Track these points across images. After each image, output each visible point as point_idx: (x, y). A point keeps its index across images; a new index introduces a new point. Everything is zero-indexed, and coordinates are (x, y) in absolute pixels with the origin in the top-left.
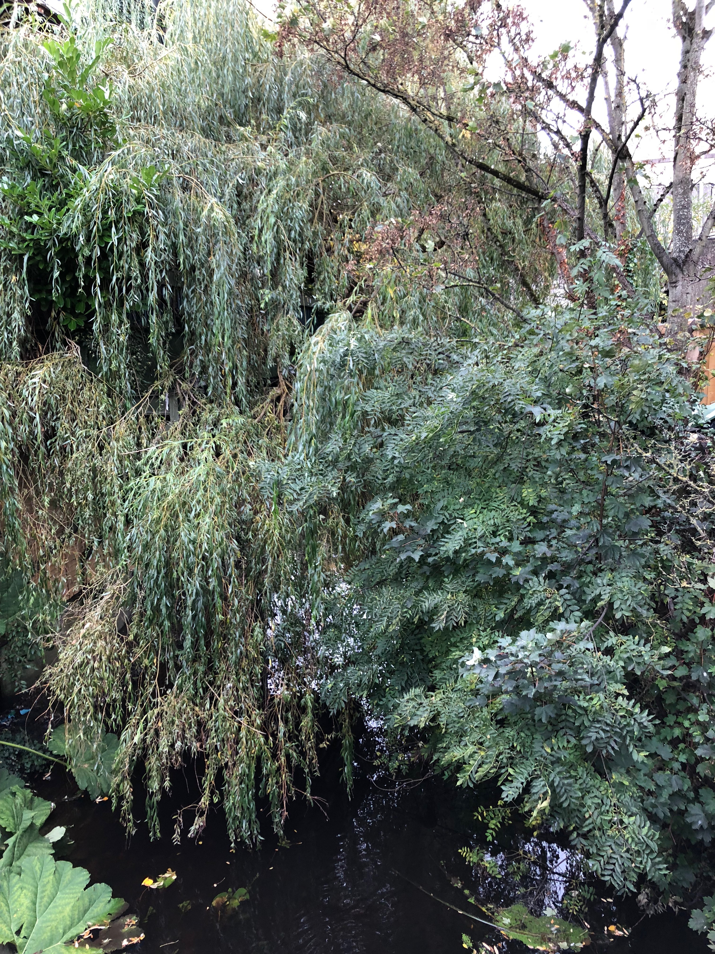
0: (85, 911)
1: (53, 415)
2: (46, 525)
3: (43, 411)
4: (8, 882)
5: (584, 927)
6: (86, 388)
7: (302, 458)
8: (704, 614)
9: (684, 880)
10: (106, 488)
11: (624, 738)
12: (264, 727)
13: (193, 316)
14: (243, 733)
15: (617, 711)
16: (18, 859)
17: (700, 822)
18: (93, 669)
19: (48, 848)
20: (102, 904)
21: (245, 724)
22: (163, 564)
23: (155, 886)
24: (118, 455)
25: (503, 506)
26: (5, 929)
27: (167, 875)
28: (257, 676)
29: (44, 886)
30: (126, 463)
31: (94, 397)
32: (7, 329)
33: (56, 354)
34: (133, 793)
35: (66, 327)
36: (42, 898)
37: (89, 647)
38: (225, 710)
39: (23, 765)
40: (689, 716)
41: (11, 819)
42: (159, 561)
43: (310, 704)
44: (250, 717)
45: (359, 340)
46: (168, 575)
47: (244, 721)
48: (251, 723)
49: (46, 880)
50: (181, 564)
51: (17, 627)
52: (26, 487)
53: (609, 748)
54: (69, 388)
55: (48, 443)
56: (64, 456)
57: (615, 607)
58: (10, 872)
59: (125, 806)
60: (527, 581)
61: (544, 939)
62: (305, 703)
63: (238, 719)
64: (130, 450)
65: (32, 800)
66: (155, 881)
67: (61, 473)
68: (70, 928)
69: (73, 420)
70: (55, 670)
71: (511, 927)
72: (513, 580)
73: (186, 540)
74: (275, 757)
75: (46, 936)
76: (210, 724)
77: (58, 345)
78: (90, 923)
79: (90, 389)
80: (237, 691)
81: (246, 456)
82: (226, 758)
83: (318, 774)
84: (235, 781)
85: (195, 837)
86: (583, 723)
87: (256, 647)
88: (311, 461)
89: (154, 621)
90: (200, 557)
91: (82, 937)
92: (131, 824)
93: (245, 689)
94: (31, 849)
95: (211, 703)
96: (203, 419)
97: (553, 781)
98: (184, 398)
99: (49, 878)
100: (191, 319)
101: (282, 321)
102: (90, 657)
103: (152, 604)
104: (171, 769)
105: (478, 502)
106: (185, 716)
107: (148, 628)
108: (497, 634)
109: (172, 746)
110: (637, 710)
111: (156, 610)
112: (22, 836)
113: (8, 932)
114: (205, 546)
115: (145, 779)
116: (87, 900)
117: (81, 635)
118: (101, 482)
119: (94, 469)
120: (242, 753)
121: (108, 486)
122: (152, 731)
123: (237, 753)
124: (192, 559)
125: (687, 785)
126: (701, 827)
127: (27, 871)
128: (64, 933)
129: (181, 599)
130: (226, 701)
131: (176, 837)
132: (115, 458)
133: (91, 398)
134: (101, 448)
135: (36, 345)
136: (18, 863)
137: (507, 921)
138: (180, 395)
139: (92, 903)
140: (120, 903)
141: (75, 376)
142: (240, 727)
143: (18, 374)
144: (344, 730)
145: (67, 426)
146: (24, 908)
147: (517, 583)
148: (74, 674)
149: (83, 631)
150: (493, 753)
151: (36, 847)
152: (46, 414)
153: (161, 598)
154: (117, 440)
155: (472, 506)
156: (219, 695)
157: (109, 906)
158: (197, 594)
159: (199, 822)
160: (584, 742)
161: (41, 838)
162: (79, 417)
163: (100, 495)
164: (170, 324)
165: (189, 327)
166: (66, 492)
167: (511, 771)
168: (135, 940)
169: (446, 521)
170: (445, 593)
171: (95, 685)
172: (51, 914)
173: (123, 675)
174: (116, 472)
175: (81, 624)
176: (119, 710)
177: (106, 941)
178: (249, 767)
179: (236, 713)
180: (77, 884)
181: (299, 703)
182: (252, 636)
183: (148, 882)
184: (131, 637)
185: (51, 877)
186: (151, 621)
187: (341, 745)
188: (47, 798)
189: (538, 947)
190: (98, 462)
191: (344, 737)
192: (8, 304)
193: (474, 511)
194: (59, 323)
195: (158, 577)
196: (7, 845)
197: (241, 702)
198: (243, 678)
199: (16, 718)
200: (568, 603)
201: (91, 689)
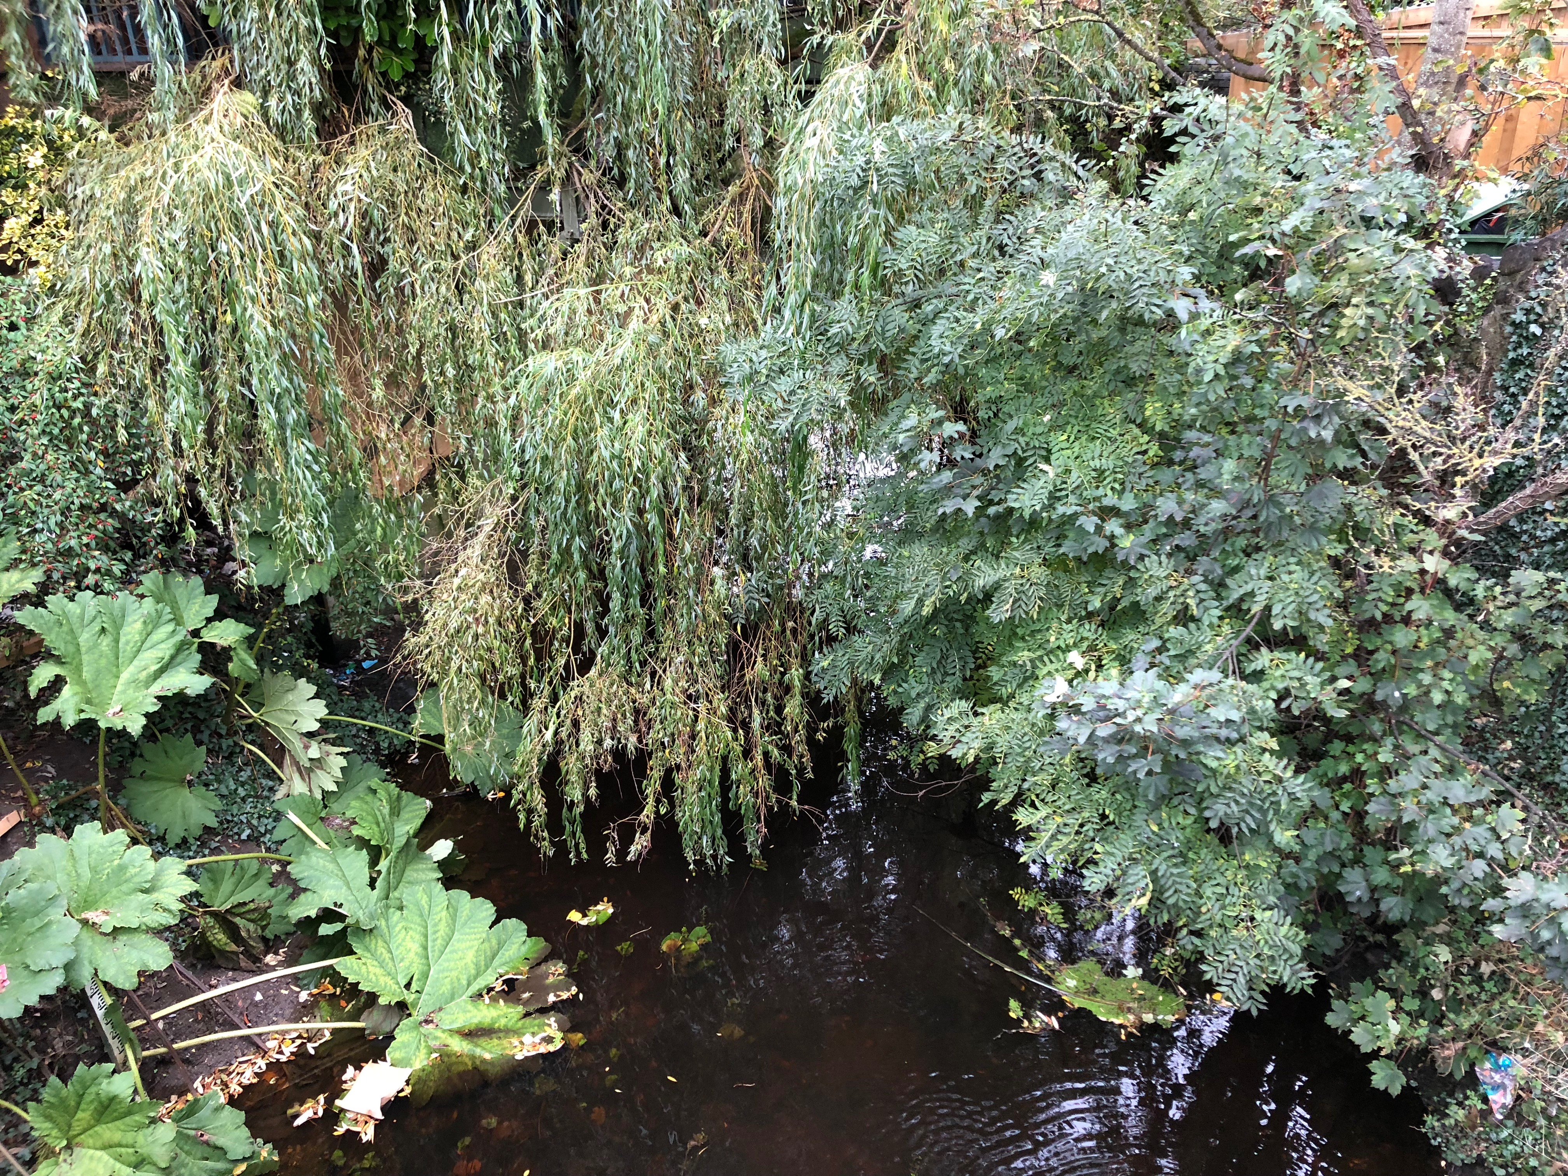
0: (493, 957)
1: (379, 233)
2: (385, 415)
3: (362, 228)
4: (387, 920)
5: (1176, 993)
6: (428, 186)
7: (789, 334)
8: (1410, 612)
9: (1327, 944)
10: (473, 358)
11: (1264, 812)
12: (731, 718)
13: (600, 60)
14: (701, 726)
15: (1259, 774)
16: (396, 888)
17: (1358, 893)
18: (476, 637)
19: (431, 869)
20: (515, 946)
21: (703, 714)
22: (573, 489)
23: (584, 922)
24: (490, 304)
25: (1114, 433)
26: (391, 982)
27: (600, 907)
28: (720, 646)
29: (436, 925)
30: (503, 316)
31: (442, 200)
32: (289, 87)
33: (373, 126)
34: (546, 804)
35: (384, 74)
36: (435, 940)
37: (469, 604)
38: (673, 693)
39: (377, 744)
40: (1365, 746)
41: (375, 827)
42: (568, 484)
43: (797, 683)
44: (711, 702)
45: (889, 140)
46: (583, 502)
47: (702, 706)
48: (713, 711)
49: (437, 918)
50: (602, 491)
51: (353, 564)
52: (347, 353)
53: (1243, 825)
54: (401, 187)
55: (377, 284)
56: (403, 303)
57: (1274, 613)
58: (387, 907)
59: (537, 822)
60: (1142, 557)
61: (1122, 1009)
62: (791, 680)
63: (692, 705)
64: (507, 294)
65: (399, 797)
66: (585, 915)
67: (400, 331)
68: (475, 978)
69: (412, 242)
70: (423, 639)
71: (1077, 992)
72: (1120, 557)
73: (606, 454)
74: (747, 754)
75: (446, 989)
76: (653, 712)
77: (374, 107)
78: (501, 971)
79: (435, 187)
80: (691, 667)
81: (694, 307)
82: (678, 756)
83: (810, 775)
84: (691, 788)
85: (637, 861)
86: (1208, 788)
87: (719, 605)
88: (804, 339)
89: (564, 568)
90: (631, 480)
91: (492, 989)
92: (546, 843)
93: (703, 664)
94: (411, 873)
95: (652, 681)
96: (621, 239)
97: (1157, 869)
98: (587, 197)
99: (441, 915)
100: (594, 65)
101: (749, 64)
102: (470, 619)
103: (559, 546)
104: (598, 772)
105: (1073, 421)
106: (616, 702)
107: (554, 577)
108: (1087, 626)
109: (600, 742)
110: (1289, 773)
111: (566, 553)
112: (397, 858)
113: (395, 987)
114: (636, 463)
115: (560, 785)
116: (494, 942)
117: (455, 587)
118: (464, 346)
119: (452, 328)
120: (701, 749)
121: (478, 355)
122: (568, 721)
123: (693, 751)
124: (617, 484)
125: (1347, 840)
126: (1359, 899)
127: (411, 906)
128: (469, 985)
129: (602, 540)
130: (676, 682)
131: (610, 857)
132: (485, 309)
133: (437, 204)
134: (460, 290)
135: (339, 109)
136: (396, 894)
137: (1072, 983)
138: (580, 190)
139: (500, 945)
140: (538, 945)
141: (409, 164)
142: (696, 717)
143: (316, 168)
144: (848, 716)
145: (403, 253)
146: (412, 955)
147: (1125, 563)
148: (450, 645)
149: (457, 581)
150: (1073, 821)
151: (417, 870)
152: (368, 233)
153: (572, 537)
154: (486, 278)
155: (1062, 428)
156: (664, 671)
157: (524, 949)
158: (629, 537)
159: (640, 843)
160: (1207, 814)
161: (421, 855)
162: (421, 237)
163: (466, 370)
164: (560, 71)
165: (594, 79)
166: (410, 361)
167: (1098, 847)
168: (565, 995)
169: (1020, 452)
170: (1012, 566)
171: (481, 658)
172: (448, 960)
173: (521, 640)
174: (487, 333)
175: (452, 570)
176: (517, 689)
177: (526, 995)
178: (711, 769)
179: (689, 697)
180: (479, 921)
181: (781, 683)
182: (712, 592)
183: (574, 916)
184: (529, 587)
185: (444, 913)
186: (558, 568)
187: (842, 735)
188: (420, 792)
189: (1112, 1019)
190: (458, 316)
191: (847, 724)
192: (287, 43)
193: (1065, 437)
194: (371, 67)
195: (566, 507)
196: (379, 872)
197: (696, 682)
198: (700, 650)
199: (358, 674)
200: (1202, 595)
201: (475, 664)
